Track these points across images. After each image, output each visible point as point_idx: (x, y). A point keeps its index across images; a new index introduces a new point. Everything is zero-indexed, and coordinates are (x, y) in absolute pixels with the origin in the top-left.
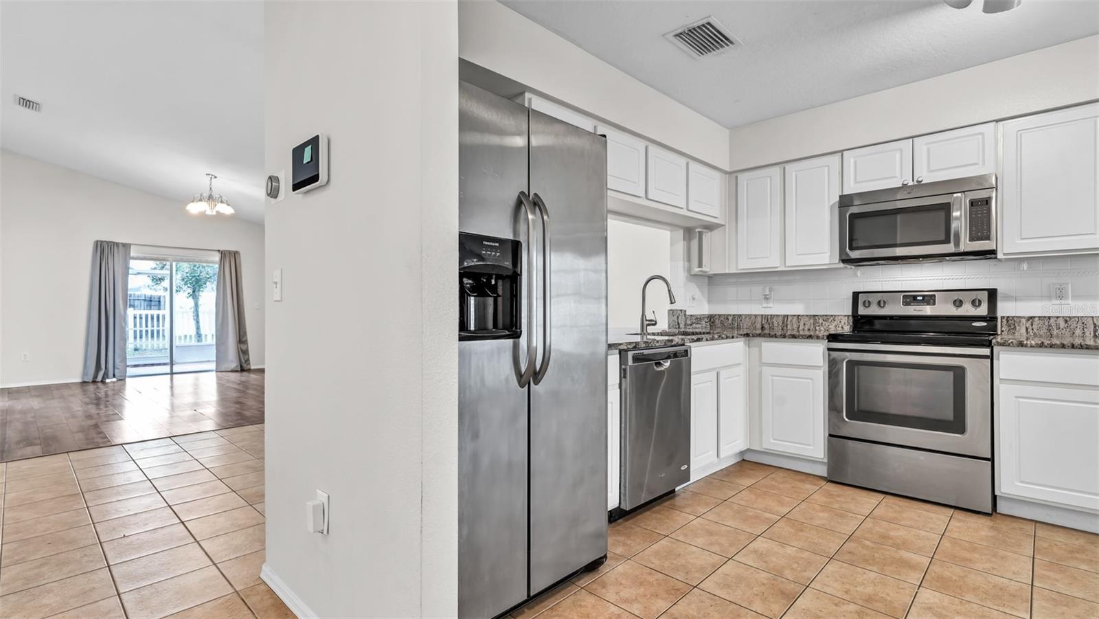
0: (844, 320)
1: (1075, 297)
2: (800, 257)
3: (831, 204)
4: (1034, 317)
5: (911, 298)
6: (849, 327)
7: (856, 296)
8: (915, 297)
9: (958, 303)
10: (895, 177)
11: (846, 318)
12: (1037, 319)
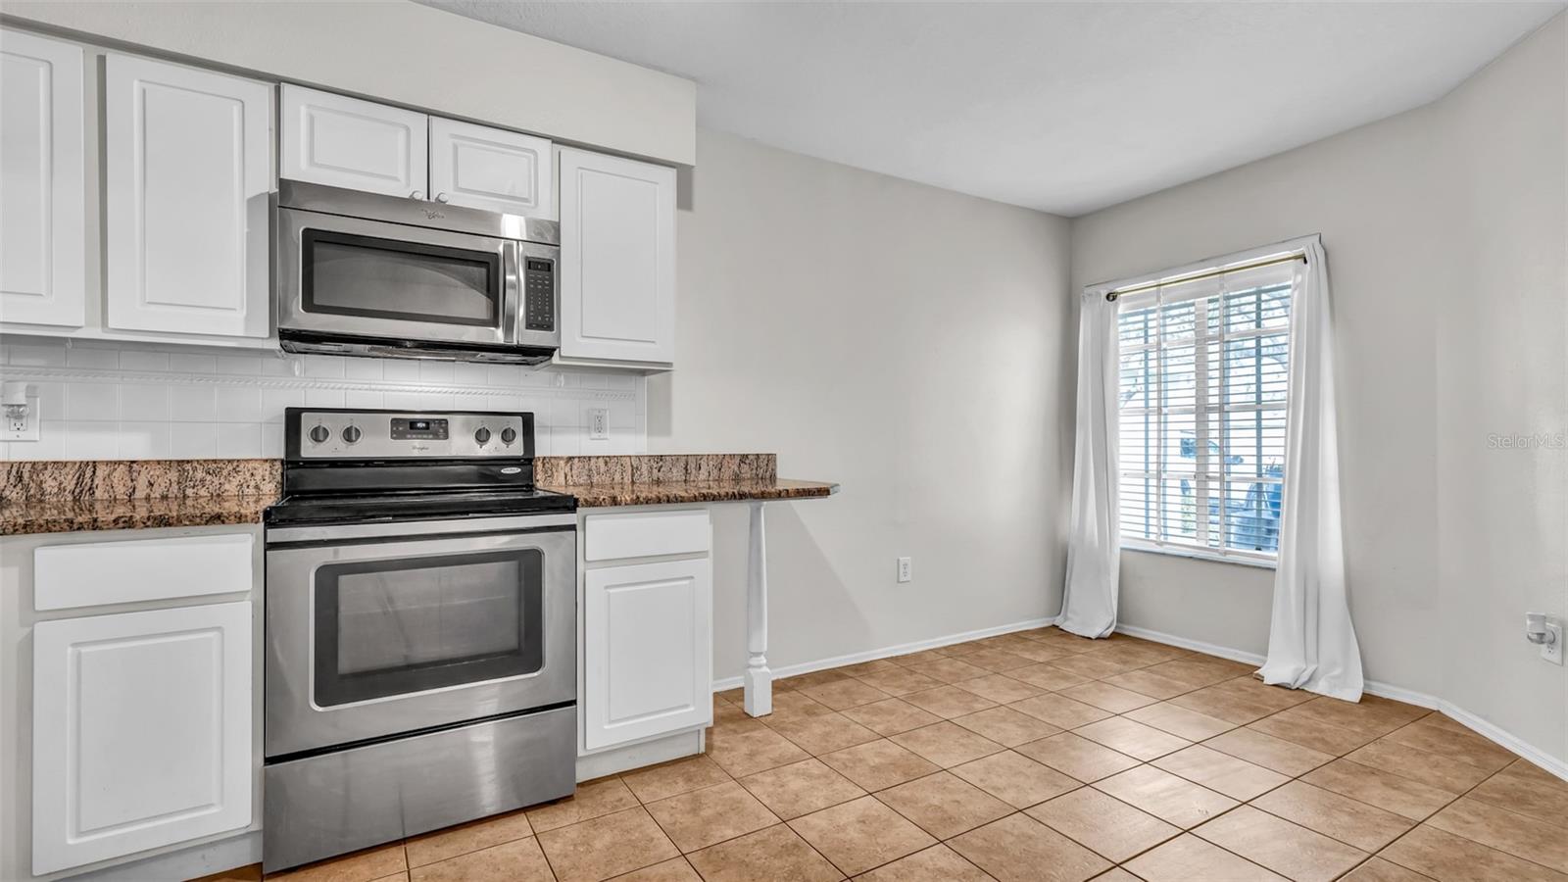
0: (263, 470)
1: (616, 429)
2: (153, 308)
3: (250, 194)
4: (574, 458)
5: (407, 425)
6: (272, 486)
7: (293, 417)
8: (413, 424)
9: (484, 435)
10: (396, 179)
11: (268, 465)
12: (576, 460)
